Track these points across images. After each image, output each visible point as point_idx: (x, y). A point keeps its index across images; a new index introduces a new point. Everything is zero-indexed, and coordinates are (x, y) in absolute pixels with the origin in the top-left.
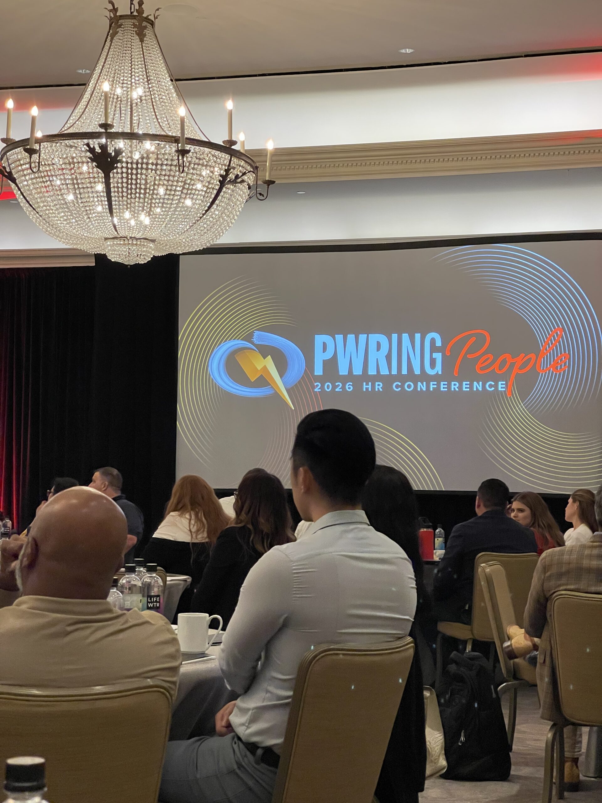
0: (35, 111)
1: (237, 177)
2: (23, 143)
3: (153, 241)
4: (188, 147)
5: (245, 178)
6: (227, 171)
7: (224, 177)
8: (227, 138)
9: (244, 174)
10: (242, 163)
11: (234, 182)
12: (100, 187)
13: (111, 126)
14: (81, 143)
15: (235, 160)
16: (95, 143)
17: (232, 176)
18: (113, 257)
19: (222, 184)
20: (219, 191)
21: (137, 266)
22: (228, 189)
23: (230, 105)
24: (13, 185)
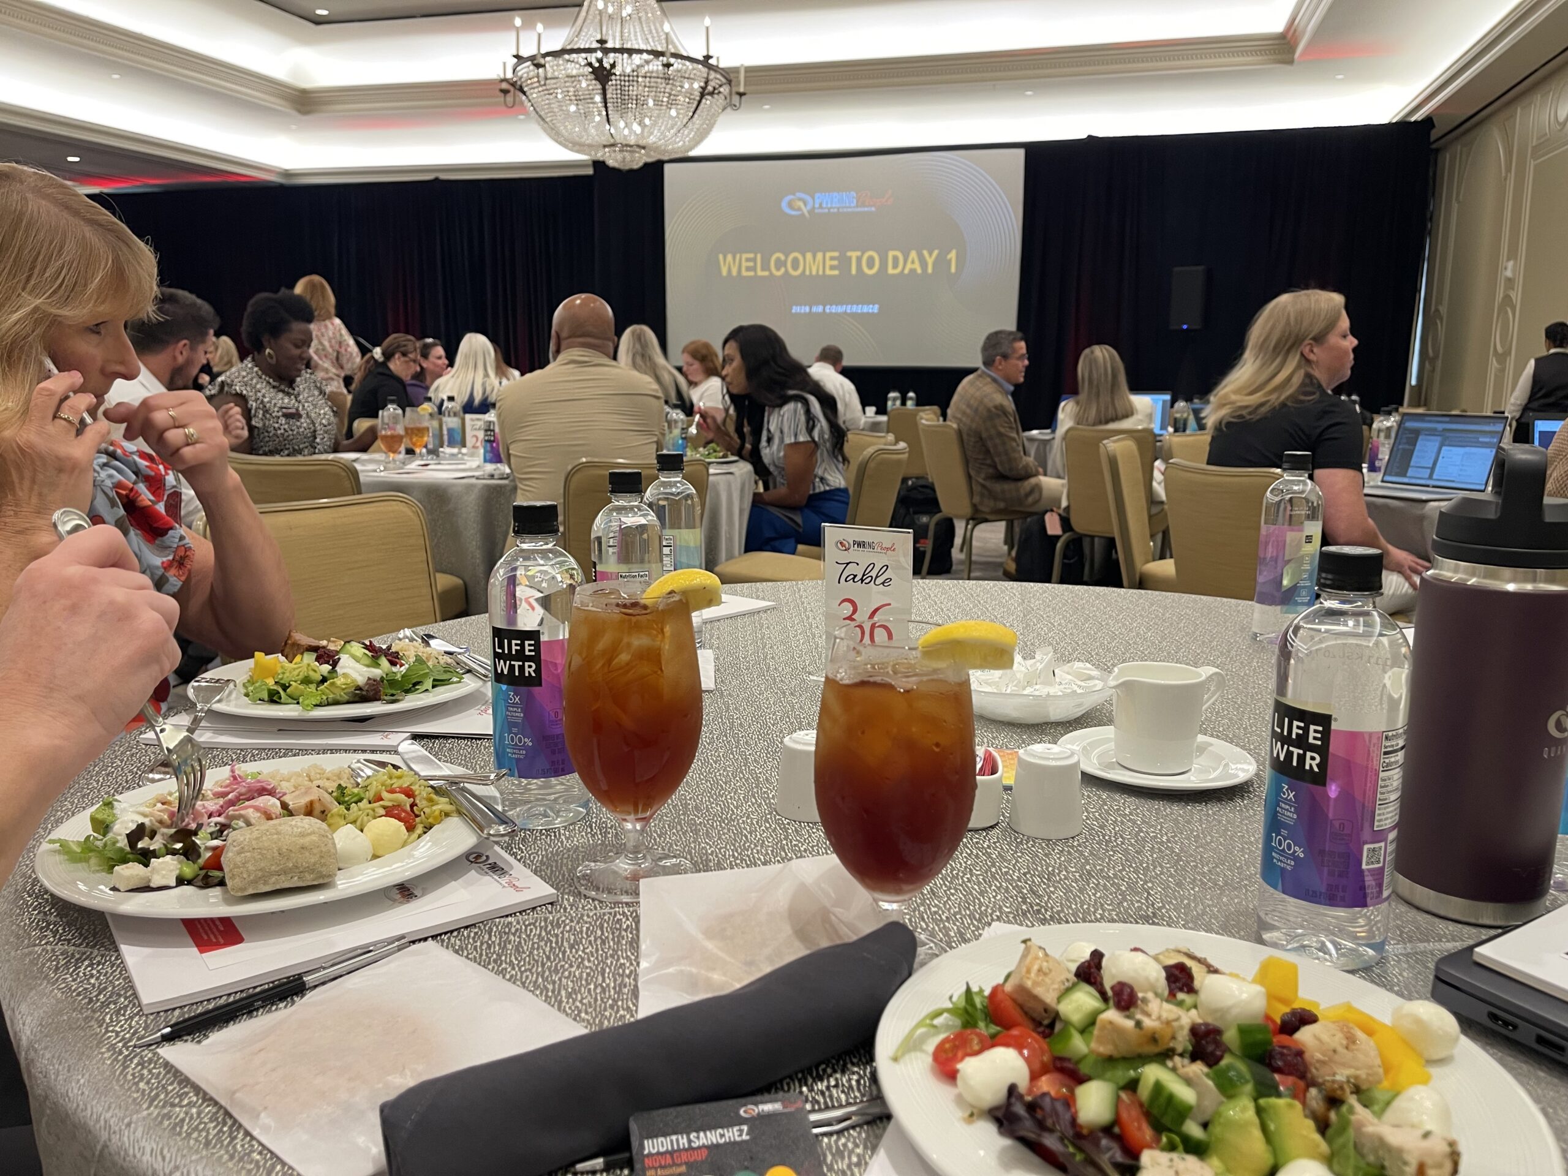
0: (540, 27)
1: (715, 89)
2: (532, 58)
3: (644, 148)
4: (672, 60)
5: (722, 89)
6: (706, 83)
7: (704, 88)
8: (705, 54)
9: (721, 86)
10: (719, 76)
11: (712, 94)
12: (598, 98)
13: (605, 42)
14: (581, 58)
15: (713, 75)
16: (593, 58)
17: (710, 88)
18: (611, 163)
19: (702, 95)
20: (699, 102)
21: (631, 171)
22: (707, 101)
23: (707, 21)
24: (524, 98)
